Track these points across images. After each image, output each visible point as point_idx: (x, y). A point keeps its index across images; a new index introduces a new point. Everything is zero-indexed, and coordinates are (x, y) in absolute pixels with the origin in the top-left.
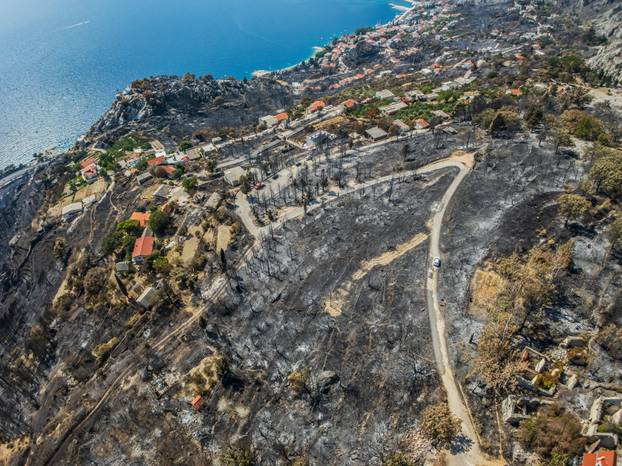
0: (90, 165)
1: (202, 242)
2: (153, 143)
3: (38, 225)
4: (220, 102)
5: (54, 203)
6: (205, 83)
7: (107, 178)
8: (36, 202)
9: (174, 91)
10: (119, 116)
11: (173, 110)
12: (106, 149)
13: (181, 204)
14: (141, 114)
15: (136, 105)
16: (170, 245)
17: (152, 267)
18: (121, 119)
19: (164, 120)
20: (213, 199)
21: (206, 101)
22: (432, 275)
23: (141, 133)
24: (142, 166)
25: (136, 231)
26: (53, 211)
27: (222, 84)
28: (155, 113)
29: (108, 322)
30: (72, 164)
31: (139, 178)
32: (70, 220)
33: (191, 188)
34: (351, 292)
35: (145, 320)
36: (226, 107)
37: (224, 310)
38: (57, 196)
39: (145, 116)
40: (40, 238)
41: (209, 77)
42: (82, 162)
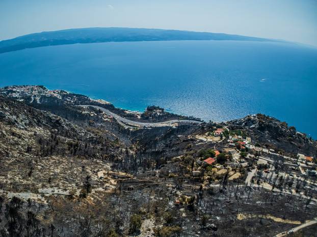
0: (220, 131)
1: (228, 172)
2: (247, 138)
3: (189, 137)
4: (290, 140)
5: (200, 135)
6: (290, 129)
7: (221, 138)
8: (195, 131)
9: (273, 125)
10: (244, 122)
11: (267, 132)
12: (230, 130)
13: (234, 159)
14: (253, 126)
15: (253, 122)
16: (218, 167)
17: (206, 167)
18: (244, 123)
19: (260, 133)
20: (245, 164)
21: (284, 136)
22: (284, 233)
23: (247, 132)
24: (235, 141)
25: (213, 155)
26: (197, 136)
27: (298, 134)
28: (258, 129)
29: (181, 171)
30: (215, 127)
31: (230, 144)
32: (199, 142)
33: (243, 156)
34: (252, 218)
35: (189, 178)
36: (292, 144)
37: (211, 192)
38: (202, 133)
39: (253, 128)
40: (187, 141)
41: (293, 128)
42: (218, 129)
